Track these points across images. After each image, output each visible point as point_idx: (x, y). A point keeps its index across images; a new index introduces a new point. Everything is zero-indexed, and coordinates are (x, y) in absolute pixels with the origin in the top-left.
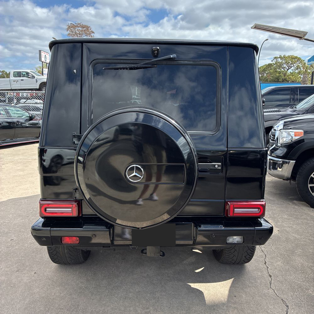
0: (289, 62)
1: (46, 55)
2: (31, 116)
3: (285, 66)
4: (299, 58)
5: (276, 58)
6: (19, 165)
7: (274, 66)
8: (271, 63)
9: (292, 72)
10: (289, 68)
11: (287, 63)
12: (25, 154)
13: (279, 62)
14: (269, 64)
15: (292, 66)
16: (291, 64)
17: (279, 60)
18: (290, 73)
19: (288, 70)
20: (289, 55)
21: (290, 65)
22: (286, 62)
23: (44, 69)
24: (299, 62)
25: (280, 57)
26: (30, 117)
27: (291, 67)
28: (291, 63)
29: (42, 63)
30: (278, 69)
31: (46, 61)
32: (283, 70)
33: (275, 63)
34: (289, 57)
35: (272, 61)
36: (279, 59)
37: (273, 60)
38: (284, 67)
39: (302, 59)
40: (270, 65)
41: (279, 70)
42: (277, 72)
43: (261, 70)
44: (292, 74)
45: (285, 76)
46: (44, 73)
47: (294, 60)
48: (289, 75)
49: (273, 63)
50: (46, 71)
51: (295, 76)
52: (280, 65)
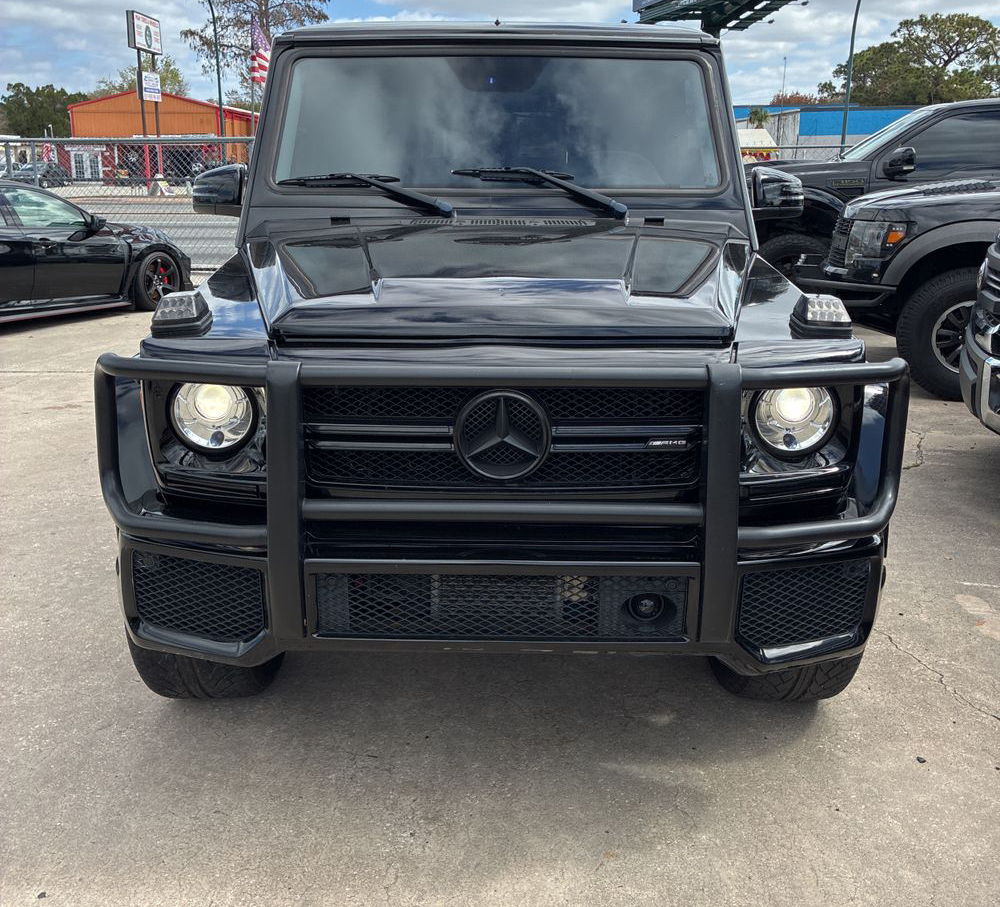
0: (952, 38)
1: (151, 27)
2: (89, 219)
3: (936, 49)
4: (987, 22)
5: (906, 24)
6: (43, 394)
7: (901, 51)
8: (891, 40)
9: (960, 71)
10: (950, 57)
11: (943, 41)
12: (69, 354)
13: (918, 37)
14: (882, 45)
15: (961, 49)
16: (957, 44)
17: (919, 32)
18: (952, 75)
19: (947, 63)
20: (952, 14)
21: (954, 48)
22: (941, 38)
23: (144, 74)
24: (985, 36)
25: (923, 22)
26: (86, 224)
27: (957, 55)
28: (957, 39)
29: (139, 52)
30: (915, 62)
31: (149, 47)
32: (928, 64)
33: (902, 41)
34: (950, 19)
35: (894, 34)
36: (918, 28)
37: (899, 31)
38: (936, 56)
39: (995, 26)
40: (886, 48)
41: (916, 66)
42: (911, 70)
43: (857, 67)
44: (962, 77)
45: (937, 85)
46: (144, 86)
47: (967, 29)
48: (951, 81)
49: (896, 42)
50: (151, 80)
51: (972, 85)
52: (921, 47)
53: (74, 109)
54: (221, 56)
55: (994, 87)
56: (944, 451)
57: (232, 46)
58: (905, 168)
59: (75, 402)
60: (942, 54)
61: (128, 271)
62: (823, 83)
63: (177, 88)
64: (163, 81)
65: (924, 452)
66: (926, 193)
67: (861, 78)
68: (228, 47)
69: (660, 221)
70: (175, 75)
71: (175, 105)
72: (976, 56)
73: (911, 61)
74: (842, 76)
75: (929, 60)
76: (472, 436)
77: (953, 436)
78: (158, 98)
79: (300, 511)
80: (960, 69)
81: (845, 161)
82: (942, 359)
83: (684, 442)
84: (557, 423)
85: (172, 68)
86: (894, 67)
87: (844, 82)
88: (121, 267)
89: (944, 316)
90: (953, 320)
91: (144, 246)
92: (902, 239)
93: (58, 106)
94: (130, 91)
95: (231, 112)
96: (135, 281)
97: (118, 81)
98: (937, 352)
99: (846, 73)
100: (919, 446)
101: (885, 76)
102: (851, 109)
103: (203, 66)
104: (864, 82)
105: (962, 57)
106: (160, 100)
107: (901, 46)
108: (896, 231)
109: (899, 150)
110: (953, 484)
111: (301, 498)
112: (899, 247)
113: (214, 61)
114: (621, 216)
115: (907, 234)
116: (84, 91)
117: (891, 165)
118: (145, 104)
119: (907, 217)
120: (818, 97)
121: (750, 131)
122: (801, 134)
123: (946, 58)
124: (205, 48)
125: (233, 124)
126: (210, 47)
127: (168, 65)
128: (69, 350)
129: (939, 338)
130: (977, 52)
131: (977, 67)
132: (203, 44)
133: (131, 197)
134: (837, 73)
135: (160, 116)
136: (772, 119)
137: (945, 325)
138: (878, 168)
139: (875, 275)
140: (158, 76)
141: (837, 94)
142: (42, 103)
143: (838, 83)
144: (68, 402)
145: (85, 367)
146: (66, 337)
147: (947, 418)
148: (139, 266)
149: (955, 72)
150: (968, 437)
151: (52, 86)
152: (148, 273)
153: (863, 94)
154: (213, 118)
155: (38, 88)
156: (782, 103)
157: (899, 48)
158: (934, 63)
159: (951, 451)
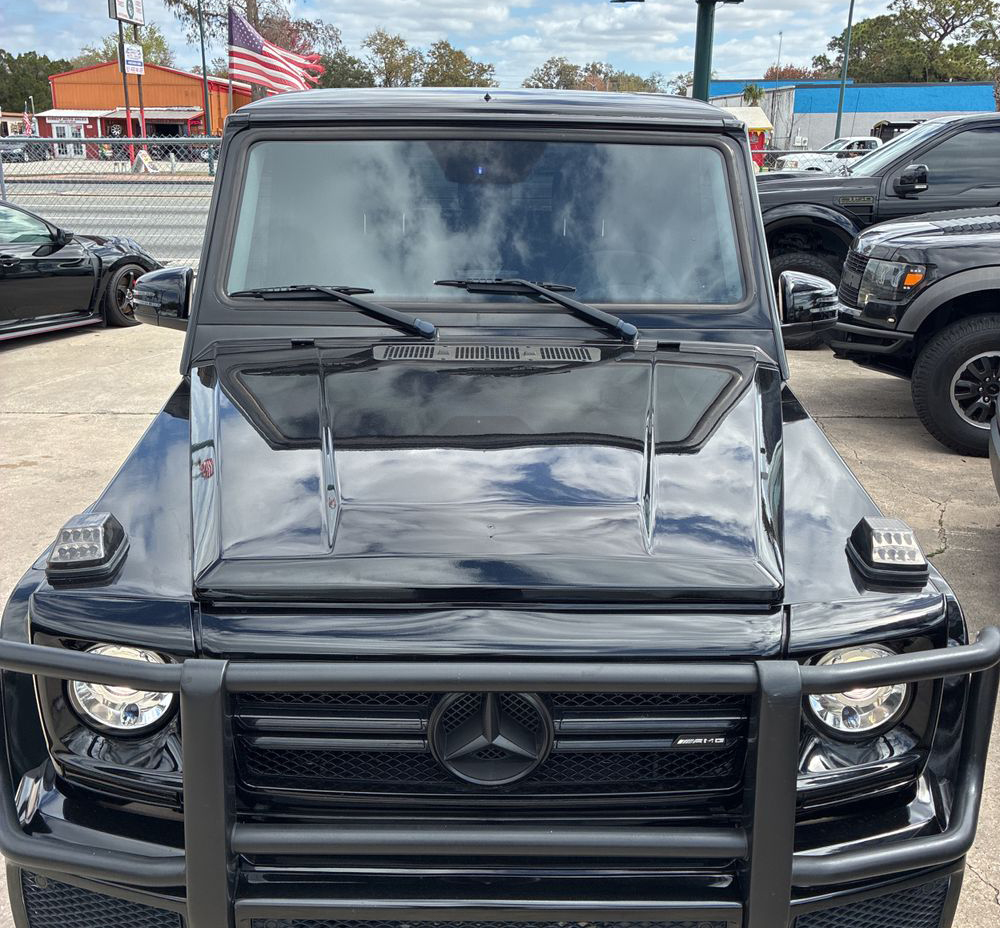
0: (948, 12)
2: (55, 232)
3: (932, 23)
7: (896, 24)
8: (887, 13)
9: (955, 45)
10: (945, 31)
11: (939, 14)
12: (31, 387)
13: (914, 10)
14: (878, 18)
15: (957, 23)
16: (953, 18)
17: (916, 6)
18: (948, 49)
19: (942, 37)
21: (950, 22)
22: (937, 11)
23: (126, 46)
24: (980, 10)
26: (51, 236)
27: (953, 29)
28: (954, 12)
29: (120, 23)
30: (910, 35)
31: (131, 17)
32: (924, 38)
33: (898, 14)
35: (890, 7)
37: (895, 3)
38: (931, 29)
40: (882, 21)
41: (912, 39)
42: (906, 44)
43: (853, 39)
44: (958, 52)
45: (931, 60)
46: (126, 58)
47: (963, 3)
48: (946, 56)
49: (892, 15)
50: (133, 52)
51: (967, 60)
52: (916, 19)
53: (55, 80)
54: (206, 26)
55: (989, 62)
56: (969, 530)
57: (217, 15)
58: (917, 187)
59: (30, 457)
60: (937, 27)
61: (98, 286)
62: (818, 56)
63: (162, 56)
64: (146, 50)
65: (947, 532)
66: (947, 231)
67: (855, 51)
68: (213, 16)
69: (675, 347)
70: (159, 43)
71: (160, 77)
72: (972, 31)
73: (906, 34)
74: (837, 49)
75: (925, 34)
76: (451, 727)
77: (976, 507)
78: (141, 71)
79: (228, 841)
80: (955, 43)
81: (853, 176)
82: (960, 412)
83: (722, 740)
84: (561, 715)
85: (157, 35)
86: (890, 41)
87: (838, 55)
88: (90, 282)
89: (963, 368)
90: (974, 371)
91: (115, 258)
92: (921, 282)
93: (41, 73)
94: (112, 62)
95: (217, 84)
96: (106, 296)
97: (101, 48)
98: (955, 404)
99: (840, 45)
100: (941, 523)
101: (881, 51)
102: (847, 86)
103: (188, 35)
104: (859, 55)
105: (958, 31)
106: (143, 73)
107: (897, 19)
108: (914, 273)
109: (911, 167)
110: (983, 580)
111: (230, 822)
112: (918, 291)
113: (198, 30)
114: (629, 338)
115: (926, 277)
116: (68, 59)
117: (902, 182)
118: (127, 77)
119: (927, 260)
120: (813, 70)
121: (744, 109)
122: (795, 112)
123: (942, 31)
124: (190, 16)
125: (219, 96)
126: (195, 16)
127: (152, 32)
128: (33, 381)
129: (958, 389)
130: (973, 26)
131: (972, 41)
132: (188, 13)
133: (114, 174)
134: (832, 46)
135: (143, 88)
136: (766, 96)
137: (965, 376)
138: (888, 185)
139: (891, 320)
140: (140, 48)
141: (831, 68)
142: (24, 70)
143: (833, 56)
144: (23, 458)
145: (46, 406)
146: (29, 364)
147: (966, 480)
148: (112, 277)
149: (951, 46)
150: (993, 508)
151: (34, 52)
152: (120, 287)
153: (858, 68)
154: (199, 91)
155: (20, 55)
156: (777, 77)
157: (894, 21)
158: (929, 37)
159: (976, 530)
